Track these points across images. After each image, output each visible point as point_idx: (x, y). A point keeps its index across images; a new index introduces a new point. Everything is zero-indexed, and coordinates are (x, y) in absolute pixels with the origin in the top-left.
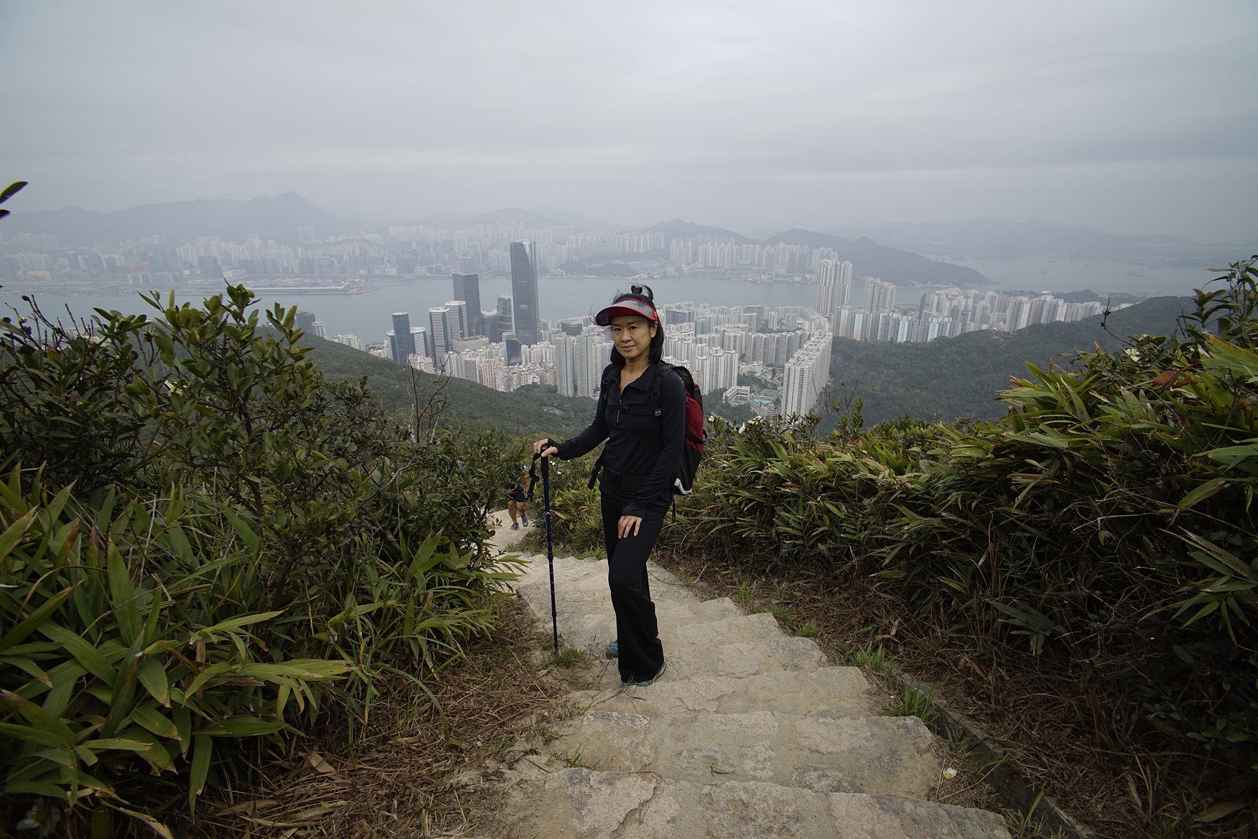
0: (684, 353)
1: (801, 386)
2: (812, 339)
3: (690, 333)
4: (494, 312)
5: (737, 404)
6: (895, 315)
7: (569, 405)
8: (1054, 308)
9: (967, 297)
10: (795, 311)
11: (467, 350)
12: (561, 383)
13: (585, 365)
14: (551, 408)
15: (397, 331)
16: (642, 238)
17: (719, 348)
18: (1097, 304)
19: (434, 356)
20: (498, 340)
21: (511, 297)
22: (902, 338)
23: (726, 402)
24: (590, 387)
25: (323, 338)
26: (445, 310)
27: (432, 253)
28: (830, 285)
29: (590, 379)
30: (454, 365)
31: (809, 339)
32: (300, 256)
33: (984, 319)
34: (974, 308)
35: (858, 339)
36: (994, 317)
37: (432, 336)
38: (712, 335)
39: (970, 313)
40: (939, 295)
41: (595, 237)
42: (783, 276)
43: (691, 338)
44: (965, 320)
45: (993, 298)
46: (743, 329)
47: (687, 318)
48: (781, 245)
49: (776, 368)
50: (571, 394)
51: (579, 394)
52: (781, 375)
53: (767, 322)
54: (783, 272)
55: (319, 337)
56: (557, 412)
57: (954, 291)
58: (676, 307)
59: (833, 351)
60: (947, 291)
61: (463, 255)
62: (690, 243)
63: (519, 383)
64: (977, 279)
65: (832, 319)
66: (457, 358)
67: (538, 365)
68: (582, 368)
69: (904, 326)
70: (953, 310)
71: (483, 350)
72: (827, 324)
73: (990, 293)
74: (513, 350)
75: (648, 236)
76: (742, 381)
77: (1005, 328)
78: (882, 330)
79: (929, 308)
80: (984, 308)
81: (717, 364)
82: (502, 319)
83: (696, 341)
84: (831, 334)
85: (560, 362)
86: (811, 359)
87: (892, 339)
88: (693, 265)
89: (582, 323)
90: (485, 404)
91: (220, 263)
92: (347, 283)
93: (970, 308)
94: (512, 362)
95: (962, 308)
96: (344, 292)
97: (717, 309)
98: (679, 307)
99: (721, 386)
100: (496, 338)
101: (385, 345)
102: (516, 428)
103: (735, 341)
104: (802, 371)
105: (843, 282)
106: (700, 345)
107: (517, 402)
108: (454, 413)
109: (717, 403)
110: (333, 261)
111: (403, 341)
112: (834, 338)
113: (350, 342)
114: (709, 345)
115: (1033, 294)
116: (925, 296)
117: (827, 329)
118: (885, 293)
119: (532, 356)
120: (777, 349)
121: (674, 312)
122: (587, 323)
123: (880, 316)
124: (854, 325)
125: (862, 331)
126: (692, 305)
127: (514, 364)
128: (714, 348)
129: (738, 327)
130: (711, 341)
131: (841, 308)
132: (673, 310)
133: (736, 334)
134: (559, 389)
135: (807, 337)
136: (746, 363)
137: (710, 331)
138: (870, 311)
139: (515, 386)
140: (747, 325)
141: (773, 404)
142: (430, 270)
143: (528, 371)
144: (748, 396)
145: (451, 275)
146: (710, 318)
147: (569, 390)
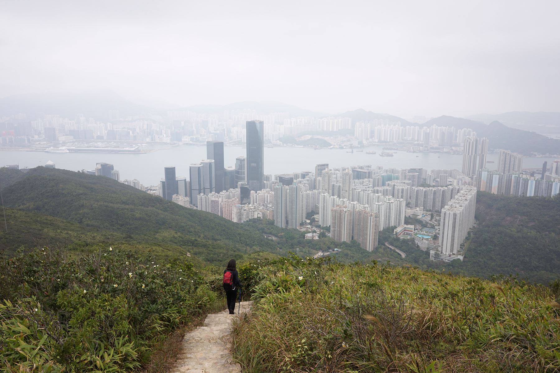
0: (365, 200)
1: (453, 226)
2: (461, 192)
3: (370, 186)
4: (233, 168)
5: (404, 238)
6: (524, 176)
7: (282, 234)
10: (447, 172)
12: (277, 218)
13: (294, 207)
14: (270, 235)
15: (166, 178)
17: (391, 197)
19: (191, 197)
20: (235, 187)
21: (246, 158)
22: (531, 193)
23: (396, 236)
24: (297, 222)
25: (117, 181)
26: (201, 166)
27: (194, 128)
28: (472, 154)
29: (298, 216)
30: (204, 203)
31: (458, 191)
32: (109, 128)
35: (496, 193)
37: (191, 183)
38: (386, 188)
42: (436, 148)
43: (371, 189)
46: (408, 184)
48: (435, 127)
49: (435, 213)
50: (284, 226)
51: (290, 227)
52: (438, 218)
53: (425, 179)
54: (436, 145)
55: (115, 180)
56: (274, 238)
58: (359, 167)
59: (477, 202)
61: (215, 130)
62: (369, 124)
63: (248, 217)
65: (475, 179)
66: (206, 198)
67: (261, 205)
68: (292, 209)
69: (532, 184)
72: (471, 182)
74: (245, 194)
75: (340, 120)
76: (408, 221)
78: (514, 187)
79: (550, 172)
81: (390, 209)
82: (238, 172)
83: (374, 192)
84: (475, 188)
85: (277, 204)
86: (461, 206)
87: (523, 194)
88: (371, 140)
89: (293, 177)
90: (224, 230)
91: (57, 132)
92: (137, 146)
94: (244, 202)
96: (135, 152)
98: (362, 168)
99: (392, 224)
100: (233, 186)
101: (158, 187)
102: (245, 249)
103: (402, 192)
104: (455, 215)
106: (377, 195)
107: (246, 230)
108: (202, 236)
109: (390, 237)
110: (129, 132)
111: (171, 185)
112: (477, 191)
113: (135, 184)
114: (384, 194)
116: (546, 163)
118: (514, 160)
119: (258, 199)
120: (434, 199)
121: (358, 171)
122: (297, 176)
123: (512, 177)
124: (492, 184)
125: (498, 187)
126: (370, 167)
127: (245, 204)
128: (387, 197)
129: (404, 183)
130: (385, 192)
131: (482, 171)
132: (357, 170)
133: (403, 188)
134: (275, 222)
135: (456, 191)
136: (411, 208)
137: (383, 185)
138: (504, 173)
139: (244, 219)
140: (411, 181)
141: (432, 239)
142: (192, 140)
143: (254, 209)
144: (413, 233)
145: (206, 143)
146: (384, 176)
147: (283, 223)
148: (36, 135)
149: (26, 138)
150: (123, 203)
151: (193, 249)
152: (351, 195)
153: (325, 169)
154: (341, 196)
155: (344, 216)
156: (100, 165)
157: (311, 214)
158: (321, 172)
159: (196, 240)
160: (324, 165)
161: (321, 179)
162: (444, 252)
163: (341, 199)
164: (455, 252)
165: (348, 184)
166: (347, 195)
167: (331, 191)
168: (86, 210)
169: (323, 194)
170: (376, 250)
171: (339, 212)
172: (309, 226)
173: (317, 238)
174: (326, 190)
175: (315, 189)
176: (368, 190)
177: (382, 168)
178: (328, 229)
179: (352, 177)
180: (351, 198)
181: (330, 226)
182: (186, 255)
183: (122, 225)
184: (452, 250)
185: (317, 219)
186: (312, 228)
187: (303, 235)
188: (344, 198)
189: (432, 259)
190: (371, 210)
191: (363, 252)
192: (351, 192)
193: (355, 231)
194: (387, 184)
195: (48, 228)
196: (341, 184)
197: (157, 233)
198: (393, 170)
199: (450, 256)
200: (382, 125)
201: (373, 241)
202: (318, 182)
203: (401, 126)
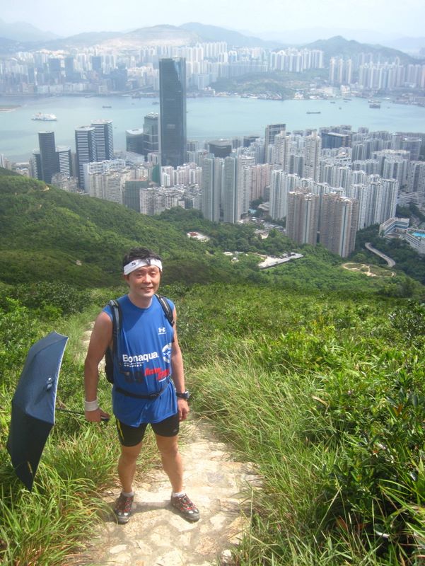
3: (347, 158)
4: (140, 131)
5: (394, 238)
7: (215, 231)
13: (233, 190)
14: (196, 233)
15: (42, 148)
16: (298, 55)
17: (377, 176)
21: (159, 115)
23: (383, 234)
24: (237, 212)
26: (91, 129)
29: (238, 203)
30: (98, 185)
37: (77, 154)
38: (371, 161)
43: (348, 163)
46: (404, 156)
47: (344, 143)
50: (217, 219)
51: (226, 220)
56: (200, 237)
62: (350, 61)
63: (164, 206)
66: (101, 178)
67: (183, 187)
75: (306, 53)
76: (400, 213)
81: (375, 194)
82: (147, 138)
83: (353, 168)
85: (207, 186)
89: (231, 144)
99: (378, 217)
103: (395, 169)
106: (356, 172)
107: (161, 225)
109: (373, 236)
111: (48, 159)
114: (367, 172)
119: (178, 178)
121: (330, 135)
122: (236, 143)
126: (349, 129)
128: (372, 176)
129: (399, 154)
132: (329, 133)
133: (397, 162)
134: (204, 213)
136: (407, 193)
137: (368, 157)
139: (158, 211)
140: (409, 152)
143: (172, 193)
144: (406, 229)
146: (369, 143)
147: (215, 215)
151: (85, 254)
152: (318, 172)
153: (279, 132)
154: (304, 173)
155: (306, 204)
157: (258, 202)
158: (274, 137)
160: (278, 126)
161: (273, 147)
163: (303, 179)
165: (314, 155)
166: (312, 172)
167: (288, 166)
169: (275, 170)
170: (351, 255)
171: (299, 198)
172: (254, 219)
173: (266, 237)
174: (280, 164)
175: (264, 162)
176: (344, 165)
177: (367, 131)
178: (282, 223)
179: (320, 144)
180: (318, 177)
181: (285, 218)
182: (75, 263)
185: (267, 208)
186: (258, 221)
188: (306, 177)
192: (318, 167)
193: (323, 227)
194: (373, 156)
196: (303, 155)
198: (383, 134)
200: (371, 62)
201: (348, 241)
202: (268, 152)
203: (400, 65)
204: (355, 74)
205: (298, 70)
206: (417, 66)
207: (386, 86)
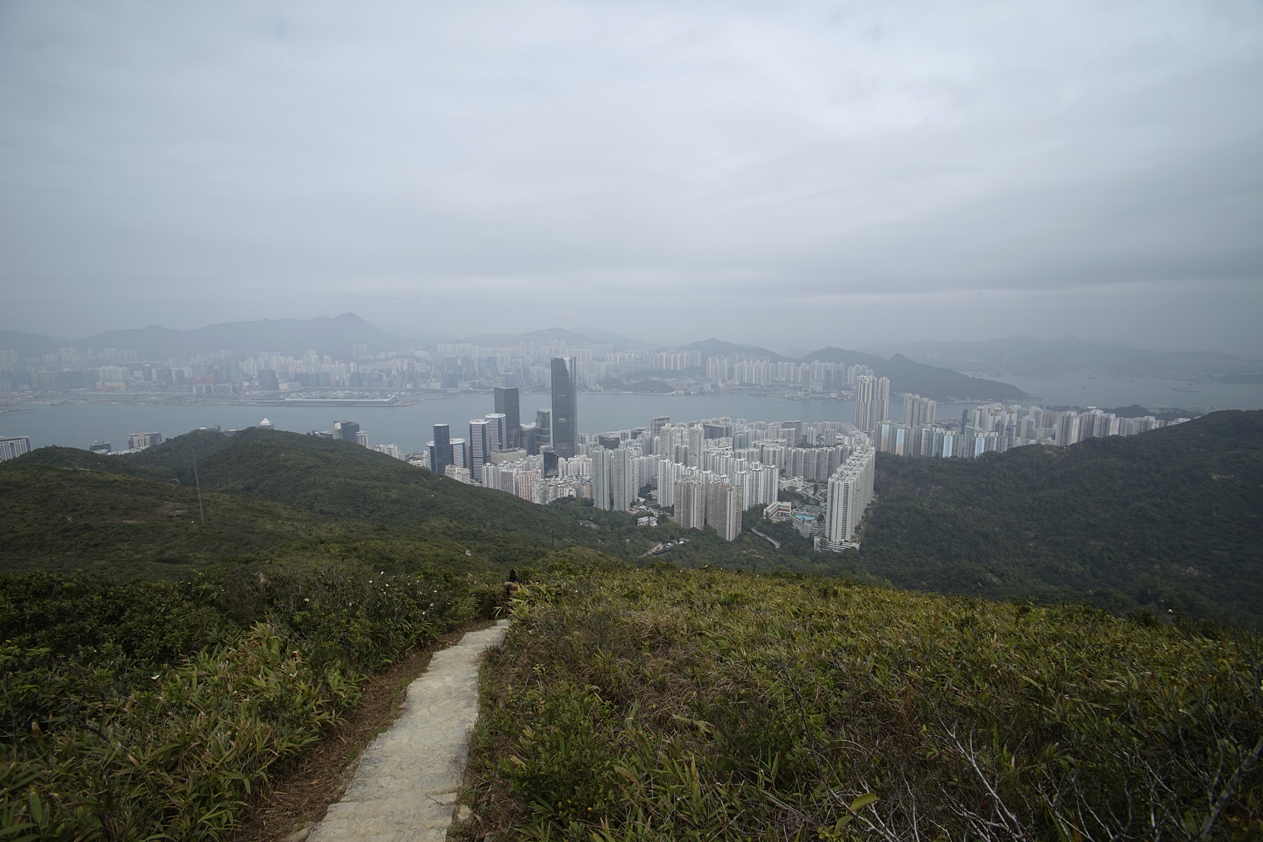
0: (723, 468)
1: (846, 502)
2: (854, 453)
3: (729, 448)
4: (533, 425)
5: (778, 521)
6: (938, 430)
7: (605, 519)
8: (1106, 423)
9: (1010, 412)
10: (834, 426)
11: (505, 462)
12: (597, 497)
13: (622, 479)
14: (587, 521)
15: (436, 442)
16: (679, 356)
17: (758, 463)
18: (1152, 419)
19: (472, 468)
20: (536, 453)
21: (551, 411)
22: (947, 452)
23: (767, 518)
24: (626, 501)
25: (365, 447)
26: (485, 423)
27: (476, 368)
28: (868, 401)
29: (626, 492)
30: (491, 477)
31: (851, 453)
32: (352, 370)
33: (1030, 435)
34: (1019, 423)
35: (901, 454)
36: (1040, 432)
37: (471, 448)
38: (751, 450)
39: (1015, 428)
40: (981, 410)
41: (633, 355)
42: (819, 393)
43: (729, 452)
44: (1010, 435)
45: (1037, 413)
46: (782, 444)
47: (725, 433)
48: (816, 363)
49: (819, 483)
50: (607, 508)
51: (616, 508)
52: (823, 491)
53: (805, 437)
54: (819, 388)
55: (362, 446)
56: (593, 526)
57: (997, 406)
58: (713, 422)
59: (877, 467)
60: (989, 407)
61: (506, 371)
62: (725, 361)
63: (555, 496)
64: (1019, 396)
65: (872, 434)
66: (494, 470)
67: (574, 478)
68: (619, 481)
69: (949, 441)
70: (997, 425)
71: (521, 462)
72: (868, 440)
73: (1034, 408)
74: (550, 463)
75: (685, 354)
76: (783, 496)
77: (1056, 443)
78: (925, 445)
79: (972, 423)
80: (1029, 423)
81: (757, 479)
82: (540, 431)
83: (734, 456)
84: (873, 448)
85: (597, 476)
86: (855, 474)
87: (937, 454)
88: (729, 382)
89: (620, 437)
90: (520, 516)
91: (277, 376)
92: (394, 396)
93: (1015, 423)
94: (548, 474)
95: (1006, 424)
96: (390, 405)
97: (754, 424)
98: (717, 422)
99: (761, 501)
100: (533, 451)
101: (424, 455)
102: (551, 542)
103: (774, 456)
104: (847, 486)
105: (881, 398)
106: (738, 460)
107: (553, 515)
108: (488, 524)
109: (758, 520)
110: (382, 375)
111: (442, 452)
112: (877, 453)
113: (390, 451)
114: (748, 460)
115: (1080, 410)
116: (966, 411)
117: (867, 443)
118: (925, 409)
119: (569, 469)
120: (818, 465)
121: (712, 427)
122: (625, 436)
123: (922, 431)
124: (896, 439)
125: (905, 446)
126: (729, 420)
127: (550, 477)
128: (753, 463)
129: (777, 442)
130: (750, 454)
131: (881, 423)
132: (710, 425)
133: (775, 449)
134: (595, 502)
135: (848, 452)
136: (787, 478)
137: (748, 445)
138: (912, 427)
139: (551, 498)
140: (785, 440)
141: (816, 521)
142: (473, 385)
143: (564, 483)
144: (790, 512)
145: (493, 390)
146: (748, 433)
147: (606, 504)
148: (245, 381)
149: (231, 387)
150: (375, 478)
151: (475, 544)
152: (702, 460)
153: (664, 425)
154: (689, 463)
155: (693, 491)
156: (339, 424)
157: (646, 490)
158: (659, 429)
159: (480, 532)
160: (663, 419)
161: (659, 439)
162: (833, 539)
163: (688, 468)
164: (848, 538)
165: (698, 445)
166: (697, 461)
167: (673, 456)
168: (319, 491)
169: (662, 461)
170: (739, 539)
171: (686, 485)
172: (643, 507)
173: (655, 524)
174: (667, 455)
175: (651, 454)
176: (725, 454)
177: (745, 422)
178: (671, 510)
179: (703, 434)
180: (702, 466)
181: (673, 506)
182: (464, 554)
183: (372, 511)
184: (844, 536)
185: (655, 496)
186: (647, 509)
187: (635, 519)
188: (692, 465)
189: (817, 548)
190: (731, 482)
191: (722, 542)
192: (702, 457)
193: (710, 512)
194: (752, 445)
195: (263, 517)
196: (688, 446)
197: (423, 521)
199: (841, 544)
200: (745, 361)
201: (735, 526)
202: (655, 443)
203: (771, 362)
204: (731, 371)
205: (678, 369)
206: (786, 363)
207: (760, 381)
